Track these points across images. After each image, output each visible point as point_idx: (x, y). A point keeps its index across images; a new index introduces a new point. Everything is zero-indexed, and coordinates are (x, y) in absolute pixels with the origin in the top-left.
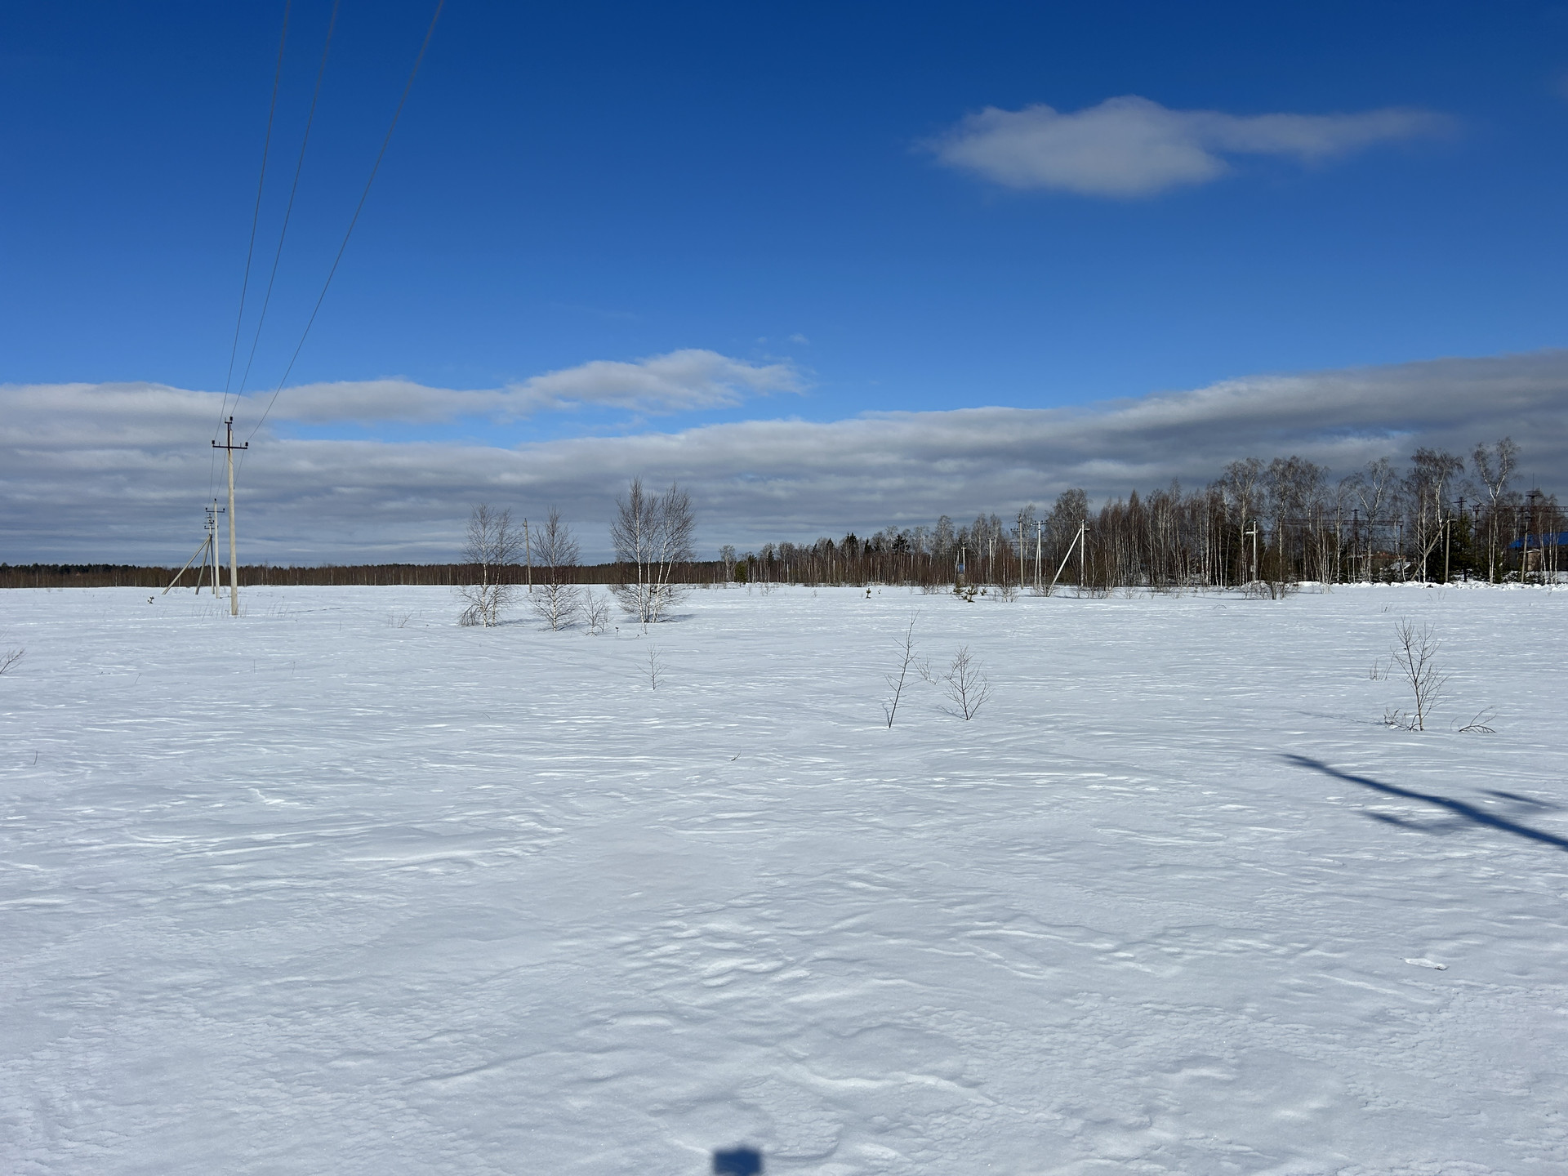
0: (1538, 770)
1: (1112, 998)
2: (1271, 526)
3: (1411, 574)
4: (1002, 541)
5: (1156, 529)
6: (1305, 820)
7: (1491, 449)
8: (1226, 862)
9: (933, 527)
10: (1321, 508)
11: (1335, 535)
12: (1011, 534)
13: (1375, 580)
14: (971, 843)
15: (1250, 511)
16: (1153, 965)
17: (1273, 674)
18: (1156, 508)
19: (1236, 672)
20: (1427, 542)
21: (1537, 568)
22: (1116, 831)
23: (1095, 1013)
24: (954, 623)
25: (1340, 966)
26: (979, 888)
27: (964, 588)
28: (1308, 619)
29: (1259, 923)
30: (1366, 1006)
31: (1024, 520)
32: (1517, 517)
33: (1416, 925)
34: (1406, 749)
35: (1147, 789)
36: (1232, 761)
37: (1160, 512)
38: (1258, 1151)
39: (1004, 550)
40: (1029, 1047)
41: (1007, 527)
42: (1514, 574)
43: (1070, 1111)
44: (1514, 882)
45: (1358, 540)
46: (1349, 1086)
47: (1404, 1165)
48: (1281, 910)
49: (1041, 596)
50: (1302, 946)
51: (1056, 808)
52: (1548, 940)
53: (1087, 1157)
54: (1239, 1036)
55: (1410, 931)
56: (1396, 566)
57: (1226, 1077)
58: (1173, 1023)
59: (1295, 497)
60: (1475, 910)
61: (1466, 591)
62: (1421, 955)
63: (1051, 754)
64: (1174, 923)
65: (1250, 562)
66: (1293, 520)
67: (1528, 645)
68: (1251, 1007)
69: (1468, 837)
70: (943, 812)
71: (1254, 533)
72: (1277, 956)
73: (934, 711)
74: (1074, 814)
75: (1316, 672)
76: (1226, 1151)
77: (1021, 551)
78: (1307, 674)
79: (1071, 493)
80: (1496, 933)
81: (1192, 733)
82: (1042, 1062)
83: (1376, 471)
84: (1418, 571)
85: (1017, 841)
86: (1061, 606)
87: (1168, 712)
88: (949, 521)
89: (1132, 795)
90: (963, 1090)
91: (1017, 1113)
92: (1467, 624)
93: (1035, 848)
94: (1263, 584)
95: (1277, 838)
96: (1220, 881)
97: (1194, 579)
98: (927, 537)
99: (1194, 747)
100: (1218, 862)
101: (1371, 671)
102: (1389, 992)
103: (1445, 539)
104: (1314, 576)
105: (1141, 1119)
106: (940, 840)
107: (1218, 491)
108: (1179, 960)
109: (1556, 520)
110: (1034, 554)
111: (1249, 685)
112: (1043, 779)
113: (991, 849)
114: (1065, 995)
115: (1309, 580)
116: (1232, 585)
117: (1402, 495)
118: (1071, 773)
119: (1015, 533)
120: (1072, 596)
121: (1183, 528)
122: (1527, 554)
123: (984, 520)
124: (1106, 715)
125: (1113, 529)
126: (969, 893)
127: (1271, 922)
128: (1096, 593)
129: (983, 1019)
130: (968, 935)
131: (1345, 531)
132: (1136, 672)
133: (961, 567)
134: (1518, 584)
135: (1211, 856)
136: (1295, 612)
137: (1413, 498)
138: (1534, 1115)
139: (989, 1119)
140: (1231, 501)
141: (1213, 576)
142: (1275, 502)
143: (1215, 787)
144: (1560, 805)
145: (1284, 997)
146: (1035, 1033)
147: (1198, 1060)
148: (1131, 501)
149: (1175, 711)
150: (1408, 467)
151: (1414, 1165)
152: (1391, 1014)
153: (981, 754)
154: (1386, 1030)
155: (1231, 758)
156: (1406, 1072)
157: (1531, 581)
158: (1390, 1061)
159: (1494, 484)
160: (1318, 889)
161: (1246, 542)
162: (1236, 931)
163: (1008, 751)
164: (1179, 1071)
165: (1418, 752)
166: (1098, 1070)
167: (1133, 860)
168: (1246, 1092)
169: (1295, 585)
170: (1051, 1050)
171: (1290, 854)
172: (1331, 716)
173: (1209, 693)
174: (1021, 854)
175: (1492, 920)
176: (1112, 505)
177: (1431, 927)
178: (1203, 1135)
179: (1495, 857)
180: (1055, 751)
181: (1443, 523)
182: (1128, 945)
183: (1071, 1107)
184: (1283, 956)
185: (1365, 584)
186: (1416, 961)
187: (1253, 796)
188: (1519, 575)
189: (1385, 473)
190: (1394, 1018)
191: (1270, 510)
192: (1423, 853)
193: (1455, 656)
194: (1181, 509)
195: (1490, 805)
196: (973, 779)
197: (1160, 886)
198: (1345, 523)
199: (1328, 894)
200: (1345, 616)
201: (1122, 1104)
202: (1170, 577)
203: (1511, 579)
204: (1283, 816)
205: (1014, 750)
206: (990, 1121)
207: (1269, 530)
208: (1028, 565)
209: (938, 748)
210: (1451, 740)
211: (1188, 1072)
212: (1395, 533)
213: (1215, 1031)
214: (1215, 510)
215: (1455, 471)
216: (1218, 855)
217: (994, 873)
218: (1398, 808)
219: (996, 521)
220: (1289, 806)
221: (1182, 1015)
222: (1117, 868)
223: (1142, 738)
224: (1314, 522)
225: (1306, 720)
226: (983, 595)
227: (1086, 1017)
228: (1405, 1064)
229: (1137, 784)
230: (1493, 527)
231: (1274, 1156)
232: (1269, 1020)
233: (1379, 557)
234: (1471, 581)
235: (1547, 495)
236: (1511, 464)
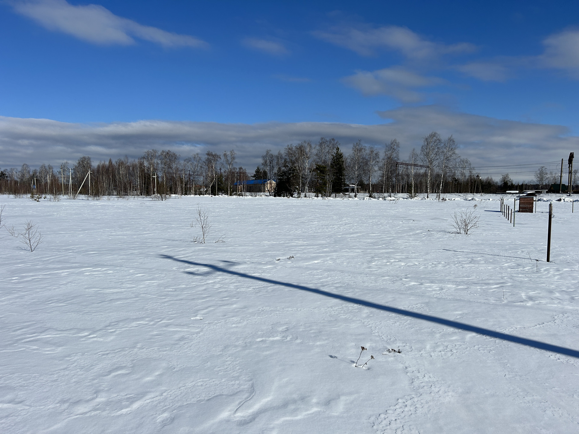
0: (236, 253)
1: (86, 354)
2: (161, 174)
3: (206, 193)
4: (53, 176)
5: (119, 173)
6: (165, 277)
7: (228, 153)
8: (135, 295)
9: (20, 169)
10: (178, 169)
11: (183, 178)
12: (58, 173)
13: (195, 195)
14: (28, 303)
15: (154, 169)
16: (104, 338)
17: (159, 227)
18: (119, 166)
19: (146, 227)
20: (211, 182)
21: (241, 191)
22: (94, 289)
23: (78, 361)
24: (29, 211)
25: (171, 325)
26: (30, 321)
27: (35, 196)
28: (173, 207)
29: (145, 315)
30: (177, 336)
31: (64, 168)
32: (236, 175)
33: (196, 306)
34: (199, 249)
35: (108, 272)
36: (141, 259)
37: (120, 167)
38: (136, 395)
39: (55, 180)
40: (48, 381)
41: (56, 170)
42: (235, 193)
43: (63, 402)
44: (225, 288)
45: (190, 180)
46: (169, 364)
47: (184, 385)
48: (153, 309)
49: (72, 199)
50: (159, 320)
51: (70, 284)
52: (232, 304)
53: (69, 417)
54: (133, 356)
55: (194, 309)
56: (202, 190)
57: (127, 372)
58: (109, 357)
59: (169, 165)
60: (214, 298)
61: (222, 198)
62: (196, 316)
63: (70, 262)
64: (114, 320)
65: (154, 187)
66: (169, 173)
67: (237, 215)
68: (139, 345)
69: (214, 276)
70: (15, 292)
71: (155, 177)
72: (150, 325)
73: (15, 249)
74: (77, 285)
75: (174, 226)
76: (125, 398)
77: (62, 180)
78: (171, 226)
79: (84, 158)
80: (218, 305)
81: (128, 250)
82: (52, 386)
83: (195, 157)
84: (208, 191)
85: (50, 299)
86: (80, 203)
87: (120, 243)
88: (27, 166)
89: (102, 275)
90: (15, 406)
91: (40, 409)
92: (221, 208)
93: (58, 301)
94: (159, 195)
95: (154, 284)
96: (133, 302)
97: (134, 193)
98: (16, 173)
99: (128, 255)
100: (133, 295)
101: (191, 225)
102: (185, 330)
103: (216, 181)
104: (176, 193)
105: (93, 396)
106: (13, 304)
107: (142, 160)
108: (114, 334)
109: (246, 177)
110: (69, 182)
111: (150, 231)
112: (64, 273)
113: (38, 304)
114: (66, 357)
115: (175, 194)
116: (148, 195)
117: (203, 166)
118: (77, 269)
119: (60, 173)
120: (85, 199)
121: (130, 174)
122: (239, 187)
123: (45, 167)
124: (95, 245)
125: (102, 173)
126: (25, 324)
127: (149, 314)
128: (95, 198)
129: (27, 375)
130: (23, 341)
131: (186, 177)
132: (109, 228)
133: (34, 187)
134: (236, 196)
135: (130, 294)
136: (169, 205)
137: (206, 167)
138: (223, 359)
139: (26, 414)
140: (147, 165)
141: (141, 192)
142: (163, 166)
143: (134, 269)
144: (240, 263)
145: (150, 339)
146: (51, 375)
147: (117, 369)
148: (109, 163)
149: (122, 242)
150: (204, 158)
151: (187, 384)
152: (185, 337)
153: (37, 266)
154: (183, 343)
155: (141, 258)
156: (188, 355)
157: (239, 195)
158: (183, 353)
159: (229, 164)
160: (166, 300)
161: (153, 180)
162: (137, 319)
163: (50, 263)
164: (110, 374)
165: (203, 250)
166: (77, 382)
167: (100, 299)
168: (134, 375)
169: (169, 196)
170: (57, 380)
171: (158, 289)
172: (177, 240)
173: (136, 235)
174: (51, 304)
175: (218, 301)
176: (102, 164)
177: (200, 306)
178: (116, 395)
179: (221, 281)
180: (72, 261)
181: (215, 176)
182: (94, 332)
183: (64, 400)
184: (152, 325)
185: (192, 196)
186: (194, 318)
187: (147, 270)
188: (236, 193)
189: (198, 158)
190: (186, 338)
191: (161, 169)
192: (201, 283)
193: (216, 219)
194: (129, 167)
195: (221, 265)
196: (32, 276)
197: (110, 308)
198: (186, 175)
199: (170, 301)
200: (185, 206)
201: (86, 392)
202: (125, 192)
203: (234, 195)
204: (157, 276)
205: (53, 263)
206: (27, 415)
207: (161, 176)
208: (66, 186)
209: (16, 265)
210: (213, 245)
211: (114, 374)
212: (201, 179)
213: (125, 356)
214: (141, 168)
215: (219, 159)
216: (133, 293)
217: (38, 314)
218: (195, 269)
219: (50, 167)
220: (160, 272)
221: (113, 354)
222: (93, 303)
223: (108, 253)
224: (176, 174)
225: (168, 242)
226: (44, 198)
227: (74, 363)
228: (187, 352)
229: (104, 271)
230: (229, 178)
231: (141, 395)
232: (145, 348)
233: (197, 186)
234: (223, 195)
235: (244, 169)
236: (233, 158)
